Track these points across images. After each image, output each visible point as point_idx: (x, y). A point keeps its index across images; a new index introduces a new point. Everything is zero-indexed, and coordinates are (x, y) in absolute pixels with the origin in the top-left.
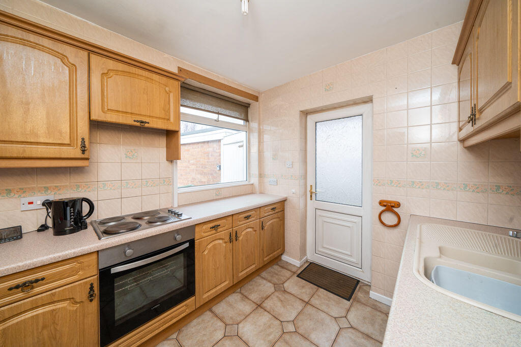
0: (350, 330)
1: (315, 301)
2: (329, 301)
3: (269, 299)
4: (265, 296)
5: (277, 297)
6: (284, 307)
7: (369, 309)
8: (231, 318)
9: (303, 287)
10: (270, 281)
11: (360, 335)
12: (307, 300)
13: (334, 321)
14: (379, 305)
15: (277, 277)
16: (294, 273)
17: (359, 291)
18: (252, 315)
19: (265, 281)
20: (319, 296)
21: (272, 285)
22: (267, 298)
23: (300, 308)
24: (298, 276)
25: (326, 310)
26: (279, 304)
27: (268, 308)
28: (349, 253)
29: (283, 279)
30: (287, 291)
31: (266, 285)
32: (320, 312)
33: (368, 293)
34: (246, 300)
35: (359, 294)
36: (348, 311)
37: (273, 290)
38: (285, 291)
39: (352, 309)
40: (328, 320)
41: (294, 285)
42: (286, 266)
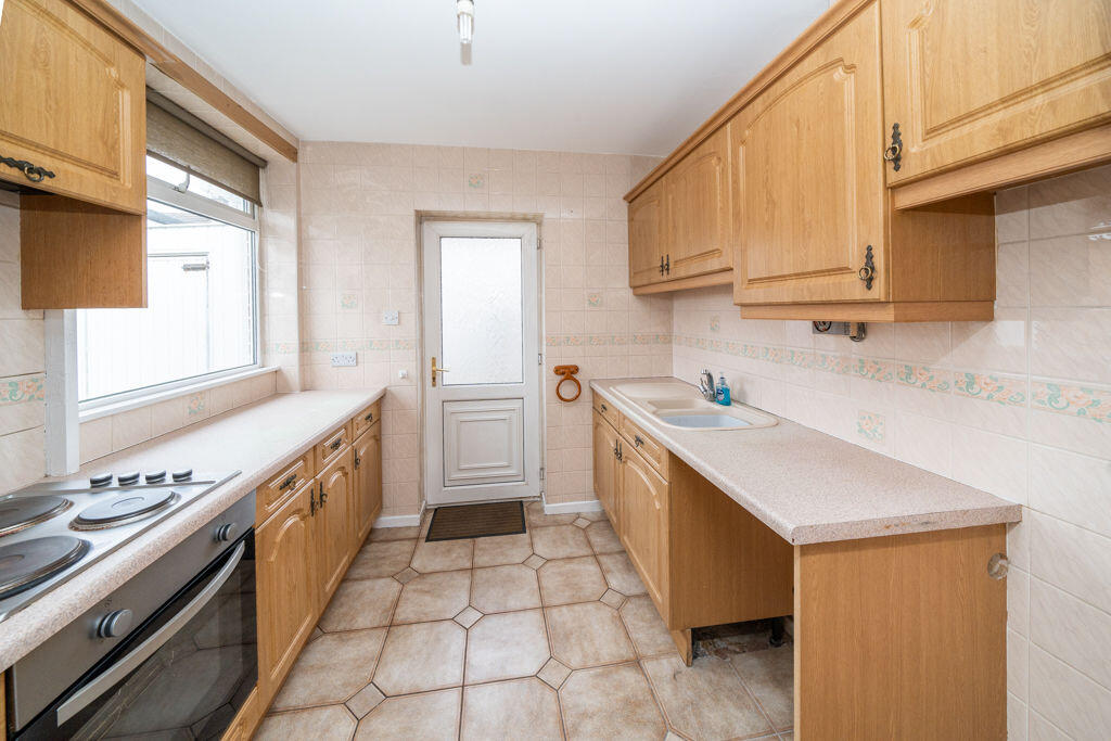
0: (549, 564)
1: (481, 560)
2: (501, 547)
3: (400, 604)
4: (388, 604)
5: (414, 591)
6: (439, 596)
7: (552, 529)
8: (345, 685)
9: (449, 551)
10: (379, 577)
11: (562, 563)
12: (468, 565)
13: (524, 568)
14: (559, 518)
15: (388, 562)
16: (417, 539)
17: (528, 513)
18: (389, 649)
19: (368, 583)
20: (480, 550)
21: (389, 580)
22: (396, 605)
23: (467, 582)
24: (428, 539)
25: (505, 561)
26: (427, 598)
27: (412, 617)
28: (505, 464)
29: (405, 558)
30: (424, 571)
31: (377, 587)
32: (498, 569)
33: (542, 510)
34: (352, 635)
35: (531, 518)
36: (532, 544)
37: (396, 586)
38: (422, 575)
39: (536, 540)
40: (515, 571)
41: (431, 557)
42: (393, 535)
